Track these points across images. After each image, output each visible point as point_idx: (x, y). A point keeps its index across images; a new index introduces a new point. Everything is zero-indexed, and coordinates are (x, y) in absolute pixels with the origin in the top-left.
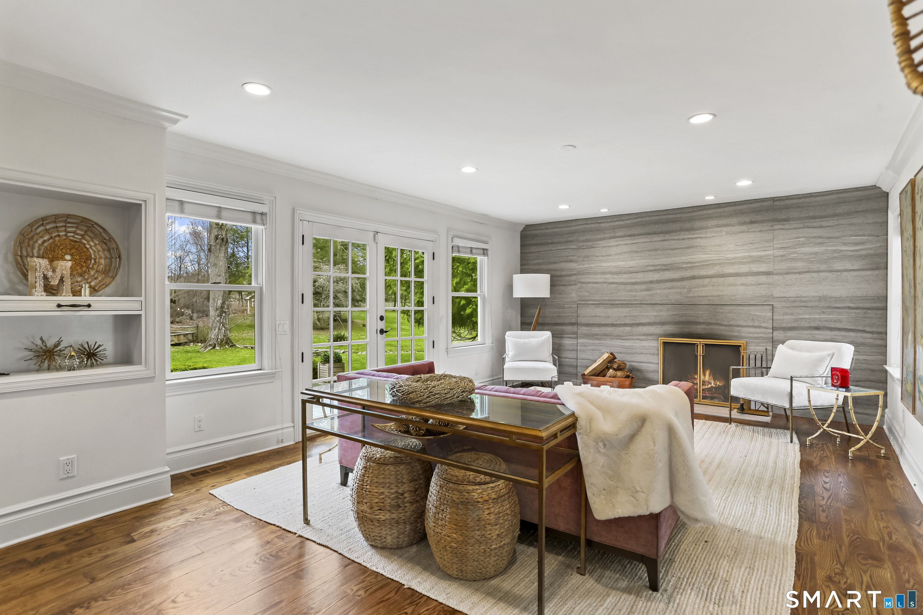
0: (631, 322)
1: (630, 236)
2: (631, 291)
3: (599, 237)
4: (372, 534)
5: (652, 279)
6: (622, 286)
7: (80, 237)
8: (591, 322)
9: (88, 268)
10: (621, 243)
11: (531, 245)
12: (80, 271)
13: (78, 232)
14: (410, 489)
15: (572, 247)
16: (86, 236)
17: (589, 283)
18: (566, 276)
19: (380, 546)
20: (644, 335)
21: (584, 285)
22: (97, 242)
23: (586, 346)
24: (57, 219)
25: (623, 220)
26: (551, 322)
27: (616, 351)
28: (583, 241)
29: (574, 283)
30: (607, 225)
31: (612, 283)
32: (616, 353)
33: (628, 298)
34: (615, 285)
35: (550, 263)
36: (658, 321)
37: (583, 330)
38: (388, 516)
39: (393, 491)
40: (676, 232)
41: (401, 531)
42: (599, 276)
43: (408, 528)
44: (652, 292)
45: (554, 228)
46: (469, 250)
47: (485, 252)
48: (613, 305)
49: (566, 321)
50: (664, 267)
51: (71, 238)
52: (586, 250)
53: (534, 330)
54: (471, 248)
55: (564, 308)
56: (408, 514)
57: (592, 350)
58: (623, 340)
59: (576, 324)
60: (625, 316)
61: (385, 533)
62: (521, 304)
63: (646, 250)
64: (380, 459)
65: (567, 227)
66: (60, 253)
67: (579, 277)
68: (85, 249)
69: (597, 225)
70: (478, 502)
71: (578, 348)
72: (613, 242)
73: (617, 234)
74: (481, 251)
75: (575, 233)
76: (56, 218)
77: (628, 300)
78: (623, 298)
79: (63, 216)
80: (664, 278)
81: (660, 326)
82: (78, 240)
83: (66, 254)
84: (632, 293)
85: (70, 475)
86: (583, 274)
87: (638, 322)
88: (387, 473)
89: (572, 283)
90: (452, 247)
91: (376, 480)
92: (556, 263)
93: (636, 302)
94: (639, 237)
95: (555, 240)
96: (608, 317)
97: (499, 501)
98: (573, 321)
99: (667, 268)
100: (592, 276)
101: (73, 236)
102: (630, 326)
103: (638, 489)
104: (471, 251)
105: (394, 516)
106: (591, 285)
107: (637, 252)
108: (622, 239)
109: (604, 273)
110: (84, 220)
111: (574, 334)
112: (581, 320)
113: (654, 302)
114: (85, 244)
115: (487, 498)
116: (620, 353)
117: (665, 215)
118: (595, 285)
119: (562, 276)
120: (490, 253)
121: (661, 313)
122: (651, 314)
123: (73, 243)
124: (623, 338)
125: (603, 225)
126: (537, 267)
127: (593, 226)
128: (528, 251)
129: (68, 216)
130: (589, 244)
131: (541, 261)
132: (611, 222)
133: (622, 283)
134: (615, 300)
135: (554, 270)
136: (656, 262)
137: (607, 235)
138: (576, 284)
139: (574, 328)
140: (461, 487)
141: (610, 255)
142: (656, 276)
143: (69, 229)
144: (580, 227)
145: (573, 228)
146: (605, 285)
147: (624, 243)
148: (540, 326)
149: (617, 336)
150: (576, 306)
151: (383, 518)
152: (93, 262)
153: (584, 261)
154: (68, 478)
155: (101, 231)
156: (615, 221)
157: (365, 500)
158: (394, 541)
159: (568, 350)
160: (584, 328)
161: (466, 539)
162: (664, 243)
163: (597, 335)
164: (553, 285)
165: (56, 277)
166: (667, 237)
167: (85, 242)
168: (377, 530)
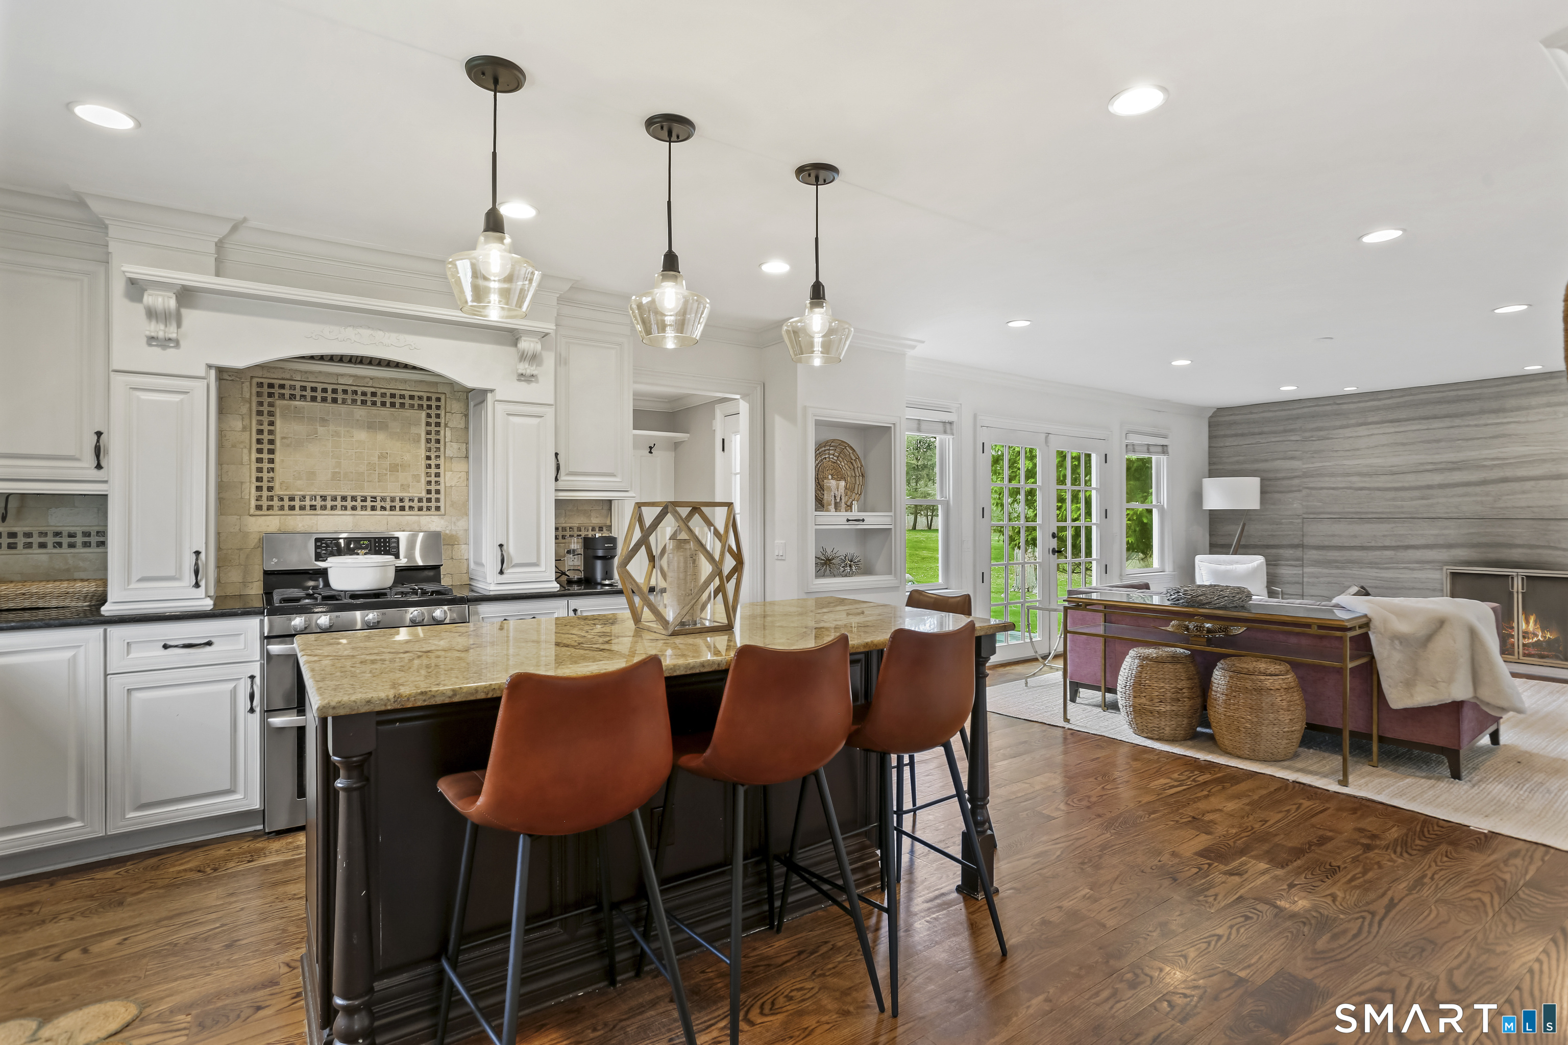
0: (1394, 544)
1: (1392, 421)
2: (1394, 499)
3: (1338, 423)
4: (1151, 725)
5: (1430, 483)
6: (1378, 493)
8: (1326, 543)
10: (1376, 432)
11: (1225, 436)
14: (1188, 686)
15: (1293, 438)
17: (1322, 488)
18: (1284, 478)
19: (1157, 737)
20: (1417, 562)
21: (1314, 492)
23: (1317, 578)
25: (1380, 400)
26: (1259, 543)
27: (1369, 585)
28: (1312, 430)
29: (1297, 489)
30: (1352, 406)
31: (1361, 489)
32: (1370, 587)
33: (1388, 510)
34: (1367, 492)
35: (1257, 461)
36: (1441, 542)
37: (1313, 554)
38: (1168, 708)
39: (1172, 686)
40: (1473, 414)
41: (1180, 723)
42: (1339, 479)
43: (1186, 721)
44: (1430, 501)
45: (1264, 412)
46: (1145, 448)
47: (1164, 449)
48: (1362, 519)
49: (1285, 543)
50: (1450, 466)
51: (832, 460)
52: (1318, 442)
53: (1235, 554)
54: (1148, 445)
55: (1281, 524)
56: (1186, 708)
57: (1329, 583)
58: (1381, 569)
59: (1301, 546)
60: (1384, 536)
61: (1163, 724)
62: (1210, 519)
63: (1420, 442)
64: (1157, 658)
65: (1285, 410)
67: (1305, 480)
69: (1335, 407)
70: (1271, 690)
71: (1305, 580)
72: (1362, 431)
73: (1370, 420)
74: (1160, 449)
75: (1298, 418)
77: (1390, 513)
78: (1380, 510)
80: (1451, 482)
81: (1445, 550)
84: (1395, 503)
86: (1312, 476)
87: (1406, 544)
88: (1165, 670)
89: (1294, 489)
90: (1127, 445)
91: (1155, 676)
92: (1266, 461)
93: (1403, 516)
94: (1408, 422)
95: (1266, 429)
96: (1355, 536)
97: (1290, 691)
98: (1296, 541)
99: (1456, 467)
100: (1327, 479)
102: (1393, 550)
103: (1439, 680)
104: (1148, 449)
105: (1174, 708)
106: (1325, 491)
107: (1403, 444)
108: (1378, 426)
109: (1348, 475)
110: (841, 443)
111: (1297, 560)
112: (1308, 541)
113: (1434, 516)
115: (1278, 687)
116: (1376, 588)
117: (1453, 390)
118: (1332, 491)
119: (1277, 479)
120: (1170, 450)
121: (1446, 532)
122: (1429, 532)
124: (1380, 566)
125: (1345, 407)
126: (1236, 467)
127: (1328, 408)
128: (1222, 445)
130: (1322, 433)
131: (1241, 458)
132: (1359, 402)
133: (1378, 489)
134: (1366, 513)
135: (1264, 471)
136: (1437, 458)
137: (1353, 421)
138: (1300, 491)
139: (1298, 553)
140: (1253, 677)
141: (1358, 449)
142: (1437, 478)
144: (1306, 410)
145: (1295, 412)
146: (1349, 491)
147: (1381, 431)
148: (1243, 548)
149: (1371, 563)
150: (1300, 521)
151: (1164, 710)
153: (1313, 457)
155: (851, 452)
156: (1367, 401)
157: (1144, 694)
158: (1172, 732)
159: (1288, 583)
160: (1314, 552)
161: (1261, 720)
162: (1452, 430)
163: (1336, 561)
164: (1263, 492)
166: (1457, 422)
168: (1156, 721)
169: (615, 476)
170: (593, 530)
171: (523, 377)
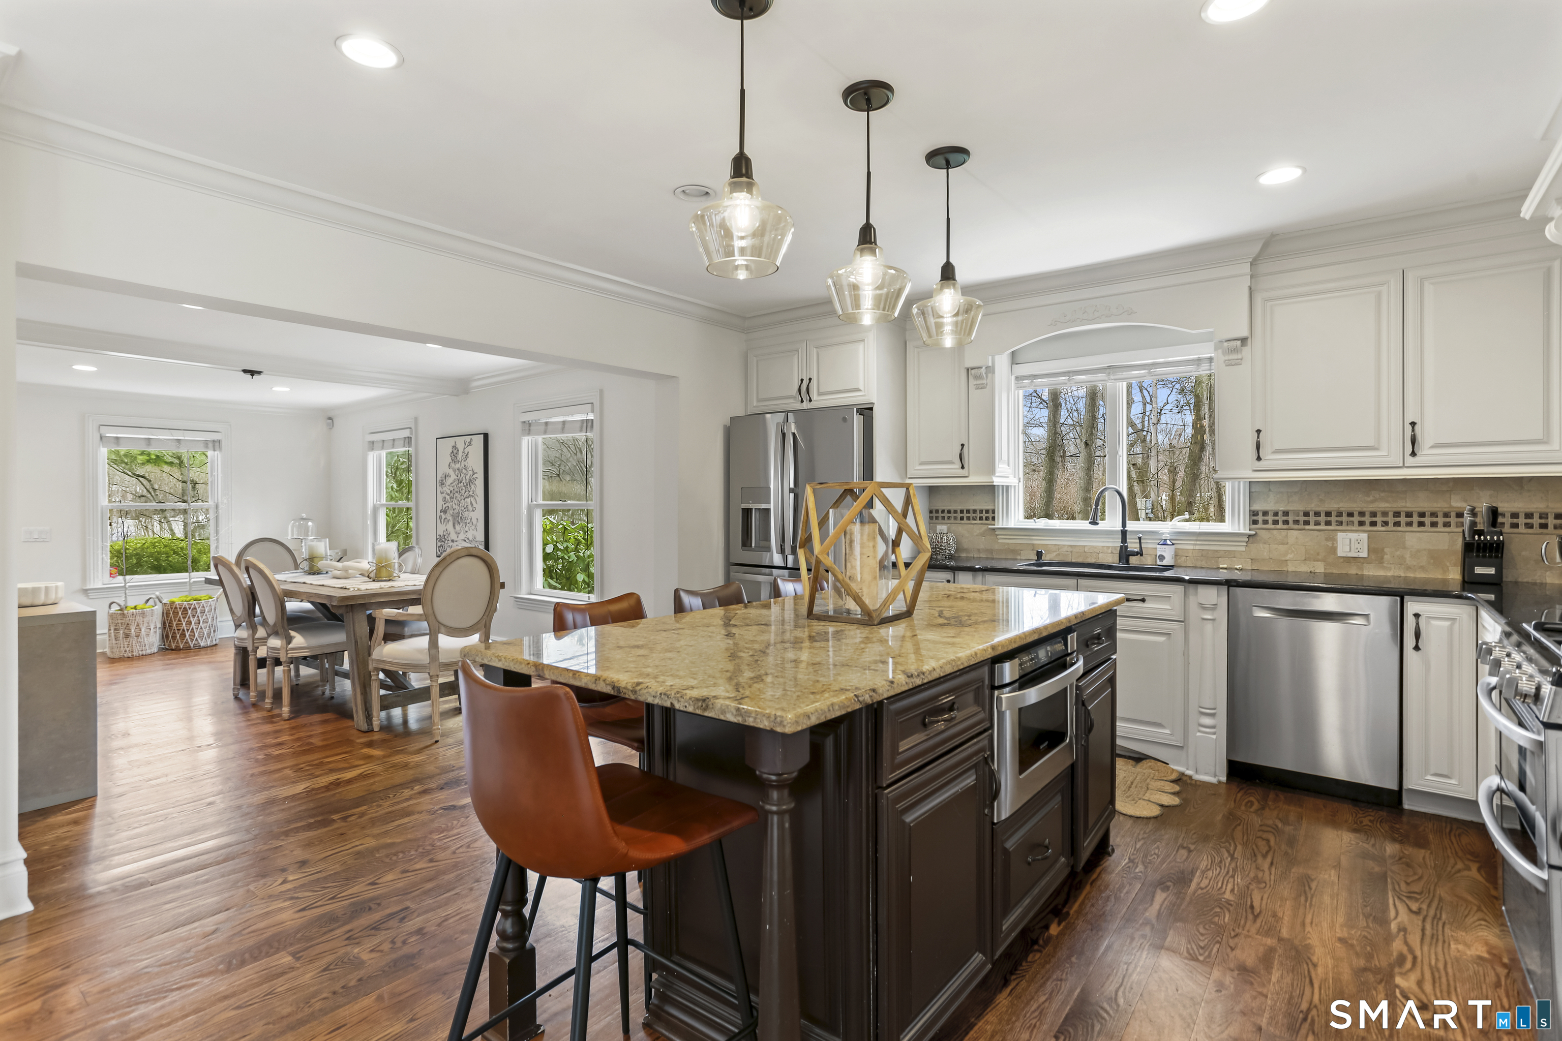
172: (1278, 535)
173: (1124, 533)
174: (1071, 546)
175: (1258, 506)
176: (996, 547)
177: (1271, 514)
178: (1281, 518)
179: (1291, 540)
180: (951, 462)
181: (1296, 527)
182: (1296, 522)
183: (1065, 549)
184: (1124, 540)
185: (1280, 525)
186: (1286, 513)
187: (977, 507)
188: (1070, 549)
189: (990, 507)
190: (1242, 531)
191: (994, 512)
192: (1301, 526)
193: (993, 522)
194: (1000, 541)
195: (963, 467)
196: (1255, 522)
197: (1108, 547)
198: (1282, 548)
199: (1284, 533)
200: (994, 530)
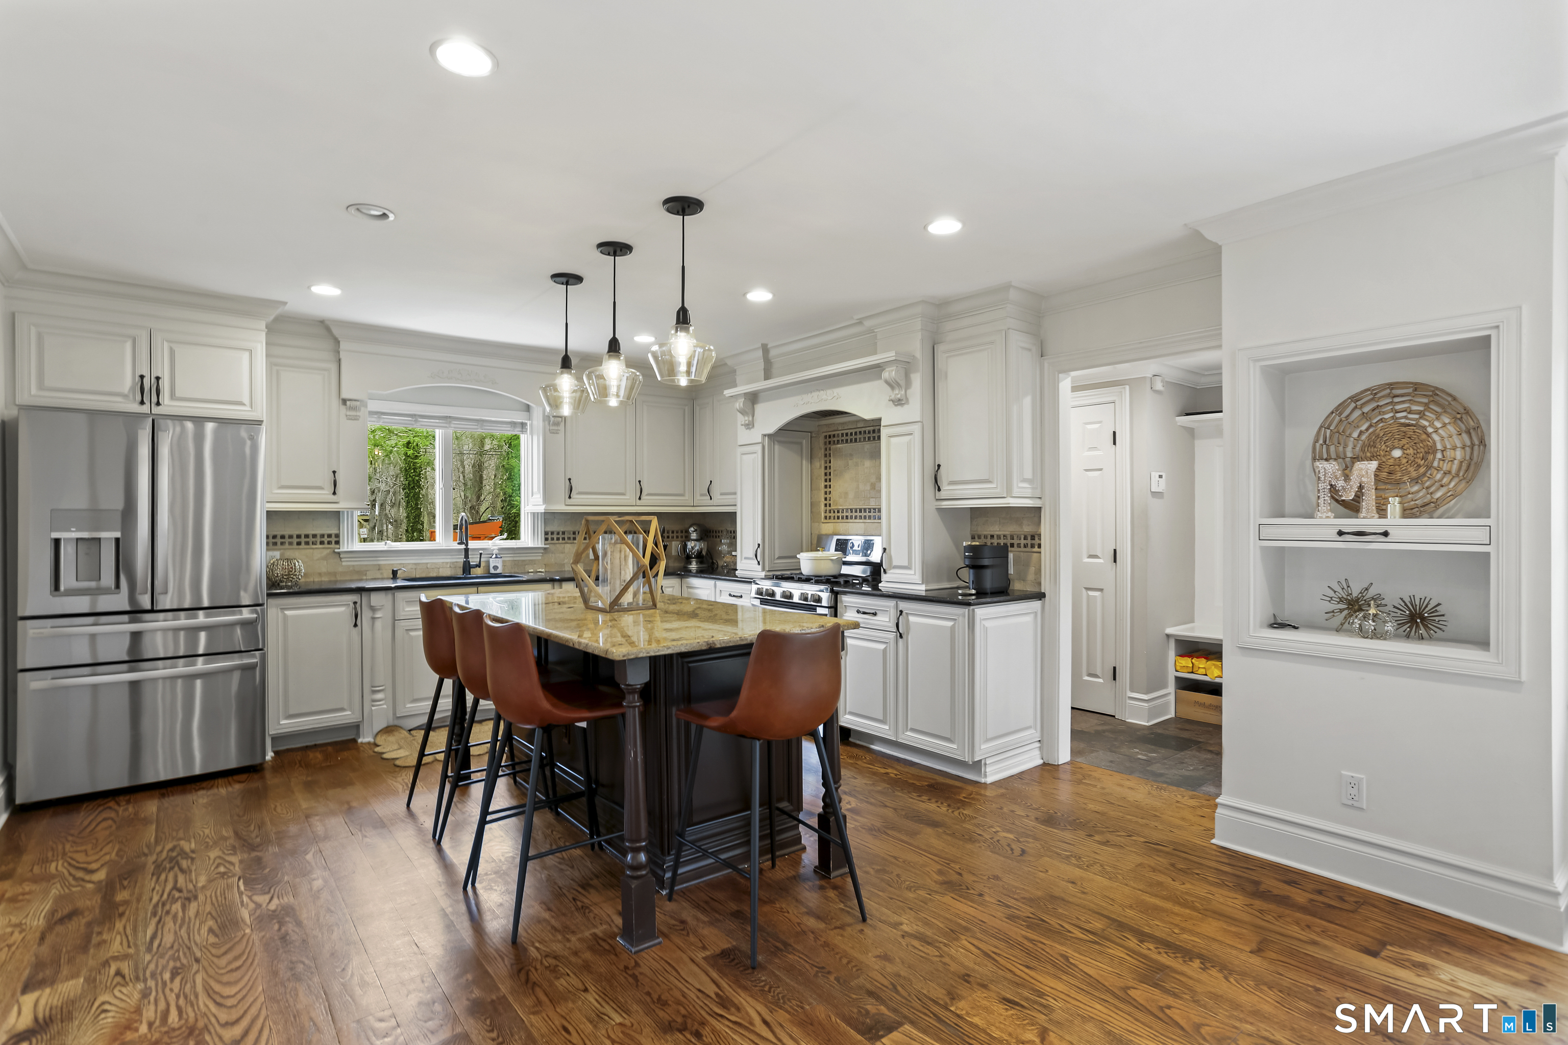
7: (1417, 416)
9: (1429, 467)
12: (1414, 474)
13: (1414, 408)
16: (1427, 413)
22: (1447, 421)
24: (1376, 394)
51: (1403, 421)
66: (1383, 447)
68: (1424, 437)
76: (1374, 393)
79: (1382, 387)
82: (1414, 422)
83: (1394, 448)
85: (1356, 804)
101: (1405, 417)
110: (1417, 387)
114: (1424, 427)
123: (1403, 429)
129: (1391, 386)
143: (1398, 407)
152: (1439, 455)
154: (1352, 806)
155: (1450, 399)
165: (1351, 488)
167: (1426, 423)
169: (990, 482)
170: (1025, 538)
171: (898, 402)
172: (559, 547)
173: (467, 550)
174: (415, 564)
175: (549, 529)
176: (340, 569)
177: (555, 533)
178: (561, 536)
179: (566, 550)
180: (321, 488)
181: (569, 541)
182: (569, 538)
183: (410, 567)
184: (467, 556)
185: (561, 541)
186: (564, 533)
187: (319, 532)
188: (414, 567)
189: (334, 531)
190: (540, 546)
191: (337, 536)
192: (571, 541)
193: (338, 546)
194: (344, 564)
195: (334, 493)
196: (546, 539)
197: (447, 563)
198: (562, 556)
199: (563, 545)
200: (339, 553)
